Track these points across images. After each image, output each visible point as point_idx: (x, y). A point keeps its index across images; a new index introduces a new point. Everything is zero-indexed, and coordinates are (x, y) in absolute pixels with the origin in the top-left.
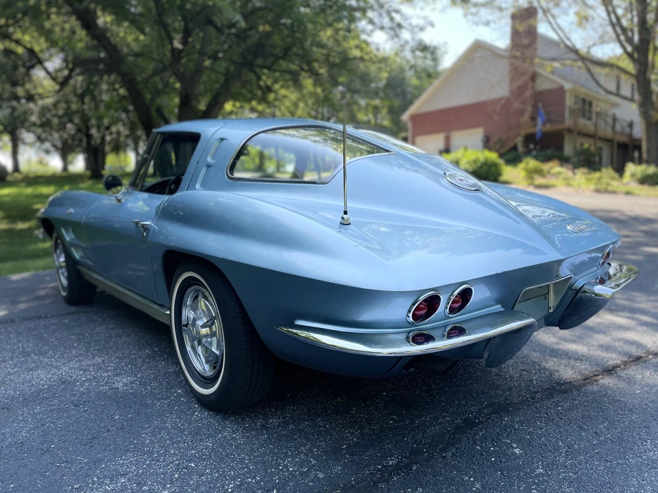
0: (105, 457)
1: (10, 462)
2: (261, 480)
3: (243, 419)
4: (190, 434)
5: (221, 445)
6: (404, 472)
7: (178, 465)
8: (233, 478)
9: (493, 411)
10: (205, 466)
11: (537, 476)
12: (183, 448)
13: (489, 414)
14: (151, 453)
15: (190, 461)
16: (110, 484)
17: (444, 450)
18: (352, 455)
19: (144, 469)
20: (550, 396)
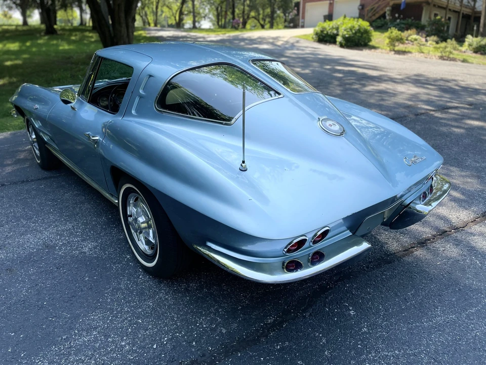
0: (81, 313)
1: (18, 317)
2: (185, 335)
3: (173, 283)
4: (137, 295)
5: (158, 305)
6: (277, 329)
7: (130, 321)
8: (167, 333)
9: (339, 279)
10: (148, 322)
11: (362, 333)
12: (133, 306)
13: (337, 281)
14: (111, 310)
15: (138, 318)
16: (87, 336)
17: (304, 311)
18: (245, 314)
19: (108, 324)
20: (379, 266)
